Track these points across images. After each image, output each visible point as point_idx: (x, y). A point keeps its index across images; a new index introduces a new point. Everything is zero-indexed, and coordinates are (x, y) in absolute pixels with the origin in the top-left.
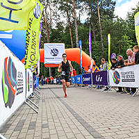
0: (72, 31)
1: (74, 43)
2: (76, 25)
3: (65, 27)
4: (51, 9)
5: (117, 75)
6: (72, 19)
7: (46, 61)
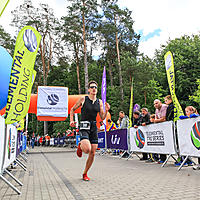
0: (80, 71)
1: (82, 86)
2: (86, 63)
3: (70, 63)
4: (51, 38)
6: (80, 54)
7: (40, 112)
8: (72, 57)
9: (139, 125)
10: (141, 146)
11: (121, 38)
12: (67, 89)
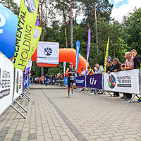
1: (68, 43)
5: (112, 79)
6: (68, 19)
8: (62, 21)
9: (111, 71)
10: (112, 86)
11: (98, 7)
12: (58, 44)
